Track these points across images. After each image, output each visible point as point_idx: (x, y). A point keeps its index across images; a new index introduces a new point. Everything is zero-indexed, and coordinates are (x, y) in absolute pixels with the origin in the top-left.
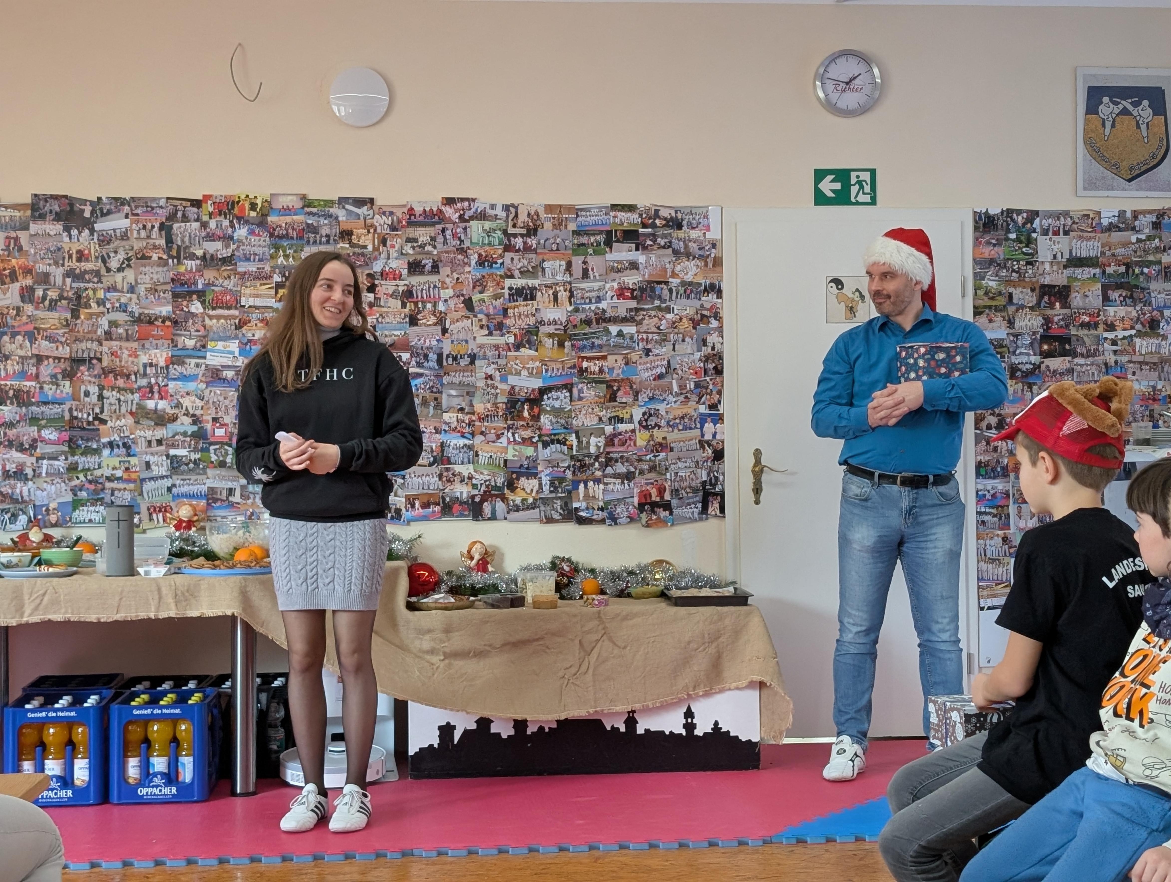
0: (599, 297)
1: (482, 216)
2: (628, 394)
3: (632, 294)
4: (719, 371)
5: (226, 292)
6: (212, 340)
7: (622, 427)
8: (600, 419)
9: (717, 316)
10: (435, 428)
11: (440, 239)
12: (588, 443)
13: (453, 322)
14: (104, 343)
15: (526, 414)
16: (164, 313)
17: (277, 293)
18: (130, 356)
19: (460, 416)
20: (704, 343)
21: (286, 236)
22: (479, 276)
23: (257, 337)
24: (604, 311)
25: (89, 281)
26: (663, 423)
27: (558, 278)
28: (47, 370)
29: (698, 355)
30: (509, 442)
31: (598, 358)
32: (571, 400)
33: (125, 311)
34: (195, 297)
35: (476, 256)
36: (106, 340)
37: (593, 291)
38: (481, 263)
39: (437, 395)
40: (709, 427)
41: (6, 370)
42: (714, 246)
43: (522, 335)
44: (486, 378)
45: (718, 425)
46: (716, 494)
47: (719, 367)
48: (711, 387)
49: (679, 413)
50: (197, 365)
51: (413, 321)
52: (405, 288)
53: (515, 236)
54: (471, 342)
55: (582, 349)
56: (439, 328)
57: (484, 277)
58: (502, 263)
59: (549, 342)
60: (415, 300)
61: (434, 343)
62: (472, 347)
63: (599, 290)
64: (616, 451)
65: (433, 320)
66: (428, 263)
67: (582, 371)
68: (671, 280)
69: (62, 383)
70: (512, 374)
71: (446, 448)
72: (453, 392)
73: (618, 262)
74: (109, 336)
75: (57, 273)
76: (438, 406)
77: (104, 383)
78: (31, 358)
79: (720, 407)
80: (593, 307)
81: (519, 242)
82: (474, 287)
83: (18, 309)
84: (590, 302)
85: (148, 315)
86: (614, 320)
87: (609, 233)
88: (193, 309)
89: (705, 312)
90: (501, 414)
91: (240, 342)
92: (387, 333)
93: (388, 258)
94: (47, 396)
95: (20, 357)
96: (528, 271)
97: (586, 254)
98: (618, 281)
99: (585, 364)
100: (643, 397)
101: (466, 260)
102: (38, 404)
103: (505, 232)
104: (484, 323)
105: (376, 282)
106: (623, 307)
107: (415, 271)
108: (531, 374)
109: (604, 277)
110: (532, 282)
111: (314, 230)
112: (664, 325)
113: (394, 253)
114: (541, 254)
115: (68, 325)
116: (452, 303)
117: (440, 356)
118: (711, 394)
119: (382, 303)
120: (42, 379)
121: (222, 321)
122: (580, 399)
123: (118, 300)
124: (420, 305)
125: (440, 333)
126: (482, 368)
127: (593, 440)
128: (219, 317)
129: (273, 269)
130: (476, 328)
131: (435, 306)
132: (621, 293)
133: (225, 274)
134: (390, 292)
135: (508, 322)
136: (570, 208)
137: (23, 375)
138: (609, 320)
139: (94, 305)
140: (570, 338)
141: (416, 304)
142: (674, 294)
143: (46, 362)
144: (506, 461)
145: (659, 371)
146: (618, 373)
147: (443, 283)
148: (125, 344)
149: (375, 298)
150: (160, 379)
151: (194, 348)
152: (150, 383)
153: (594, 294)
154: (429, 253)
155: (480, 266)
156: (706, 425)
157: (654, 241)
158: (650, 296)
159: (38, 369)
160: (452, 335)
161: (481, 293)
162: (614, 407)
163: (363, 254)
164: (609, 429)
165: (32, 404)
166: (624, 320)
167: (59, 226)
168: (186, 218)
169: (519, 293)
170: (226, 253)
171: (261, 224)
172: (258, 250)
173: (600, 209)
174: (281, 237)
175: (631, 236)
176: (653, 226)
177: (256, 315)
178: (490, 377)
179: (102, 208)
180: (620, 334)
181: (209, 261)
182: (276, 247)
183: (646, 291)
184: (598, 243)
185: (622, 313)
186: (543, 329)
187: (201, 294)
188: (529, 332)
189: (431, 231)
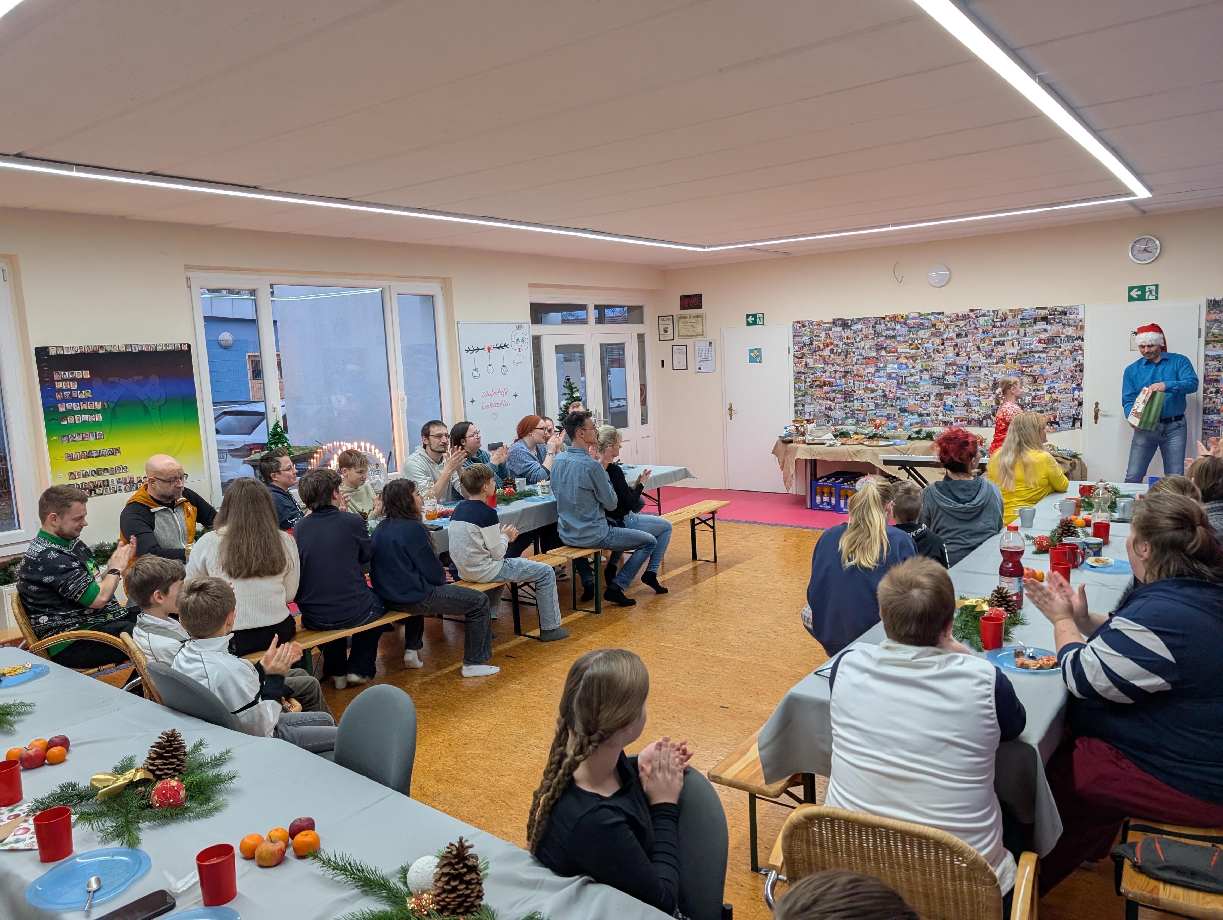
0: (1030, 343)
1: (984, 315)
2: (1041, 380)
3: (1044, 341)
4: (1081, 371)
5: (893, 347)
6: (888, 364)
7: (1039, 393)
9: (1081, 349)
10: (965, 394)
11: (968, 325)
13: (972, 355)
14: (855, 366)
16: (873, 356)
17: (910, 347)
18: (863, 370)
19: (975, 389)
20: (1075, 360)
21: (913, 327)
22: (982, 338)
23: (903, 363)
24: (1032, 349)
25: (850, 346)
26: (1056, 391)
27: (1014, 337)
28: (838, 375)
31: (1030, 367)
33: (861, 355)
34: (883, 350)
35: (982, 330)
39: (966, 382)
41: (826, 376)
42: (1081, 321)
43: (999, 359)
45: (1081, 392)
46: (1079, 419)
47: (1082, 369)
48: (1078, 377)
49: (1064, 387)
50: (884, 373)
51: (958, 355)
52: (955, 343)
53: (997, 322)
54: (979, 362)
55: (1023, 363)
56: (967, 357)
57: (984, 338)
58: (992, 332)
59: (1010, 361)
60: (958, 347)
61: (965, 363)
62: (980, 364)
63: (1031, 340)
64: (1036, 402)
65: (965, 354)
66: (963, 334)
67: (1023, 372)
68: (1061, 335)
69: (842, 379)
71: (969, 401)
72: (972, 380)
73: (1039, 329)
75: (841, 344)
76: (967, 385)
77: (855, 379)
78: (833, 372)
79: (1082, 385)
80: (1028, 347)
81: (998, 324)
82: (981, 342)
83: (829, 356)
84: (1027, 345)
85: (869, 356)
86: (1037, 352)
87: (1035, 318)
88: (882, 354)
89: (1076, 348)
91: (898, 365)
92: (948, 360)
93: (949, 333)
94: (838, 383)
95: (830, 371)
96: (1002, 334)
97: (1025, 327)
98: (1038, 337)
99: (1024, 369)
100: (1048, 381)
101: (978, 332)
102: (835, 386)
103: (993, 321)
104: (984, 355)
105: (945, 342)
106: (1040, 347)
107: (959, 337)
109: (1033, 335)
110: (1003, 339)
111: (923, 324)
112: (1058, 353)
114: (1007, 328)
115: (844, 361)
116: (972, 348)
117: (967, 367)
118: (1078, 380)
119: (947, 349)
120: (836, 378)
121: (892, 357)
123: (859, 352)
124: (960, 349)
125: (968, 359)
126: (984, 371)
127: (1027, 398)
129: (909, 338)
130: (981, 357)
131: (966, 349)
132: (1040, 341)
133: (893, 341)
134: (949, 345)
136: (1019, 310)
137: (831, 377)
138: (1034, 352)
139: (852, 354)
140: (1018, 359)
142: (1063, 341)
145: (1055, 371)
146: (1038, 372)
147: (969, 341)
148: (861, 366)
149: (944, 347)
150: (872, 377)
151: (883, 367)
152: (869, 379)
153: (1028, 342)
154: (964, 330)
155: (983, 333)
156: (1075, 392)
157: (1054, 321)
158: (1052, 342)
159: (835, 375)
160: (972, 360)
161: (983, 343)
162: (1036, 385)
163: (940, 332)
164: (1033, 394)
166: (1041, 352)
167: (841, 329)
168: (880, 323)
169: (998, 343)
170: (893, 334)
171: (905, 324)
172: (904, 333)
173: (1032, 309)
174: (911, 328)
175: (1044, 319)
176: (1054, 314)
177: (903, 355)
178: (986, 375)
179: (855, 322)
180: (1039, 357)
181: (888, 337)
182: (910, 331)
183: (1050, 340)
184: (1031, 323)
185: (1040, 349)
186: (1007, 356)
187: (885, 349)
188: (1002, 358)
189: (965, 322)
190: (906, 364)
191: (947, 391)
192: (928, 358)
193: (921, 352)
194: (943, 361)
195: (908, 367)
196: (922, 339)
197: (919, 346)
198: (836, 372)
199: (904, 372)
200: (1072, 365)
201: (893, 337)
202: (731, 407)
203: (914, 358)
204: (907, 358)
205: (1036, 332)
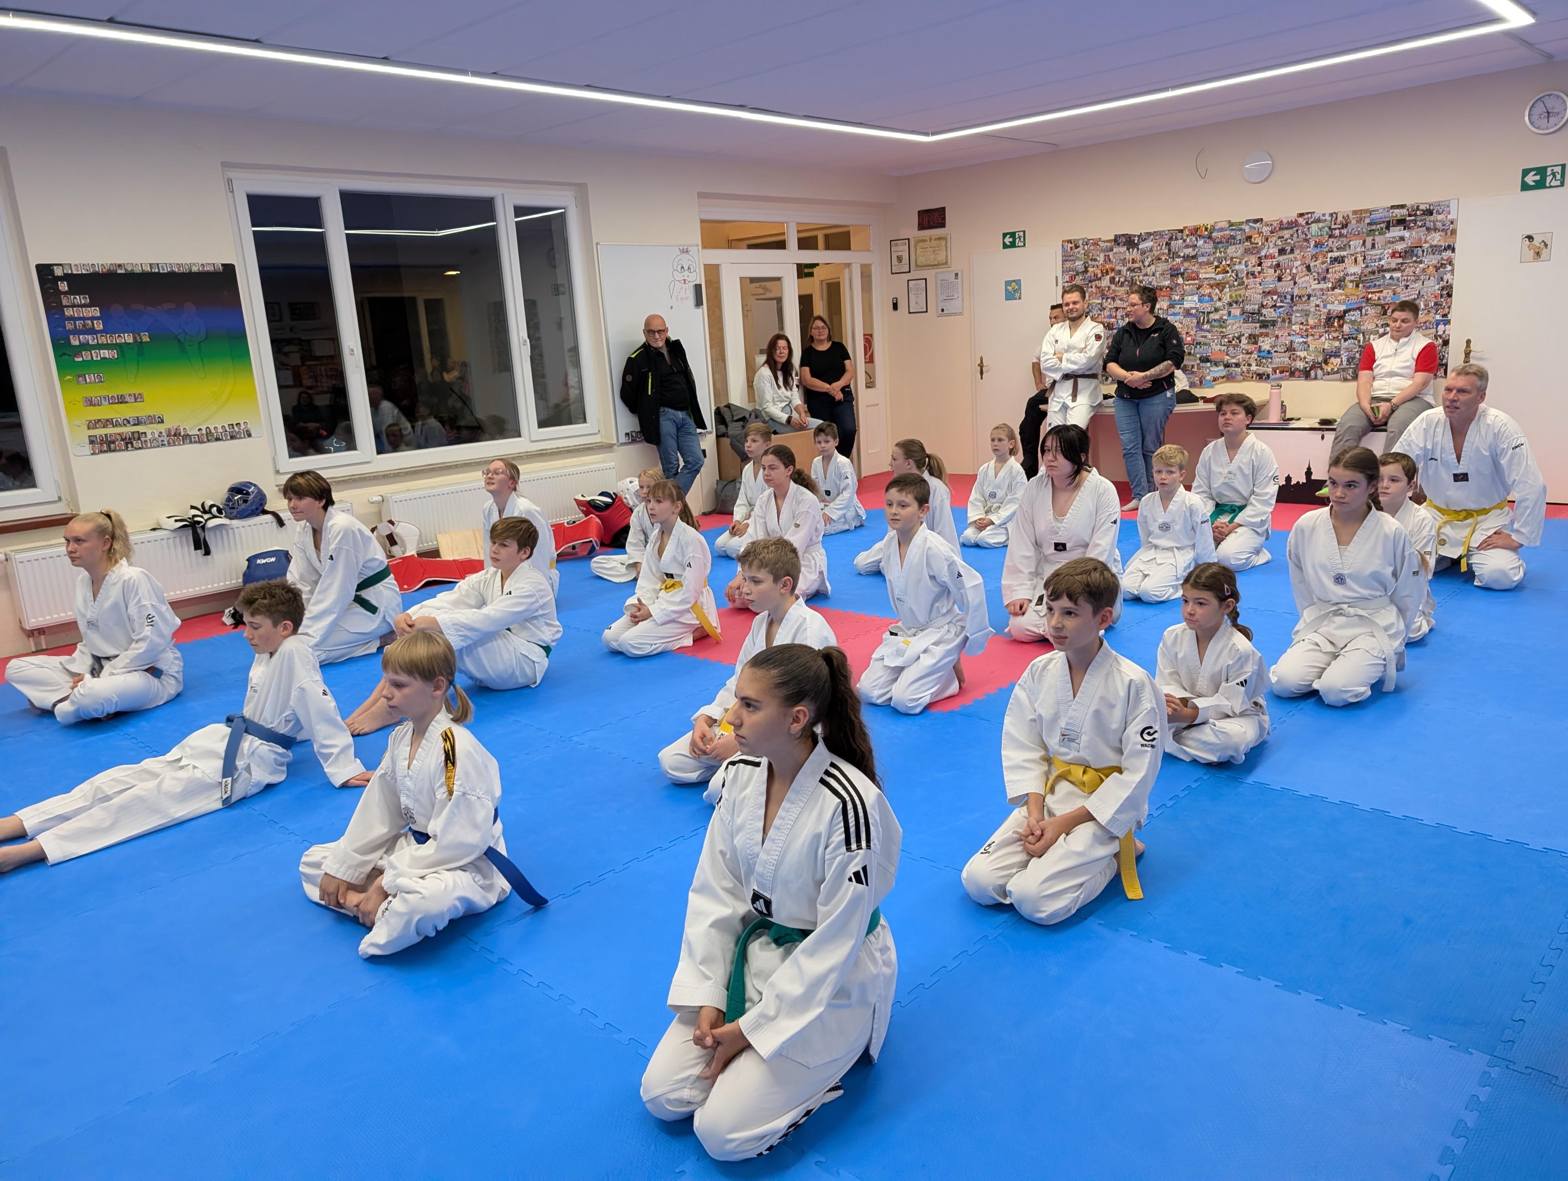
0: (1380, 258)
1: (1318, 221)
3: (1399, 255)
4: (1450, 295)
5: (1193, 272)
6: (1186, 296)
8: (1377, 326)
9: (1451, 263)
10: (1288, 333)
11: (1295, 235)
13: (1300, 278)
15: (1336, 324)
17: (1215, 271)
19: (1301, 326)
20: (1442, 279)
21: (1221, 242)
22: (1314, 253)
23: (1206, 293)
24: (1383, 266)
25: (1136, 272)
27: (1357, 250)
30: (1327, 339)
31: (1378, 292)
32: (1363, 316)
34: (1180, 276)
35: (1314, 242)
37: (1377, 255)
38: (1316, 246)
39: (1290, 317)
40: (1441, 328)
42: (1452, 223)
43: (1336, 283)
44: (1315, 306)
45: (1447, 326)
47: (1450, 292)
48: (1444, 304)
50: (1180, 309)
51: (1280, 279)
52: (1277, 263)
53: (1335, 229)
54: (1309, 288)
55: (1369, 288)
56: (1292, 282)
57: (1317, 253)
58: (1327, 245)
59: (1350, 285)
60: (1281, 268)
61: (1290, 290)
62: (1309, 291)
63: (1381, 254)
65: (1290, 278)
66: (1288, 248)
67: (1368, 300)
68: (1424, 245)
70: (1329, 303)
72: (1298, 315)
73: (1393, 238)
75: (1123, 269)
76: (1290, 322)
79: (1449, 316)
80: (1376, 264)
81: (1337, 233)
82: (1312, 259)
84: (1376, 261)
86: (1388, 270)
87: (1388, 222)
88: (1180, 282)
89: (1444, 262)
90: (1322, 324)
91: (1199, 296)
92: (1267, 286)
93: (1269, 248)
96: (1341, 247)
97: (1374, 235)
98: (1392, 248)
99: (1370, 296)
101: (1308, 245)
103: (1330, 228)
104: (1316, 277)
105: (1263, 261)
106: (1394, 263)
107: (1282, 253)
108: (1340, 303)
109: (1384, 247)
110: (1343, 253)
111: (1233, 237)
112: (1418, 271)
113: (1271, 245)
114: (1349, 237)
116: (1299, 268)
117: (1292, 296)
118: (1444, 308)
119: (1265, 272)
121: (1191, 286)
122: (1368, 315)
124: (1283, 271)
125: (1293, 285)
126: (1314, 301)
128: (1189, 285)
130: (1311, 281)
131: (1291, 271)
132: (1393, 255)
133: (1193, 263)
134: (1269, 265)
136: (1366, 211)
138: (1385, 271)
140: (1363, 282)
141: (1281, 270)
142: (1425, 253)
144: (1324, 349)
147: (1296, 258)
149: (1262, 269)
151: (1179, 300)
153: (1378, 257)
154: (1290, 243)
156: (1440, 326)
157: (1415, 224)
158: (1411, 255)
160: (1299, 285)
163: (1257, 247)
166: (1394, 270)
167: (1125, 248)
168: (1176, 239)
169: (1335, 260)
170: (1194, 253)
171: (1210, 237)
172: (1208, 251)
173: (1384, 209)
174: (1218, 243)
175: (1401, 222)
176: (1415, 215)
177: (1206, 282)
178: (1318, 306)
179: (1142, 238)
180: (1391, 278)
181: (1187, 258)
182: (1216, 248)
183: (1409, 253)
184: (1382, 229)
185: (1393, 266)
186: (1348, 278)
187: (1182, 274)
188: (1340, 281)
189: (1291, 232)
190: (1210, 295)
191: (1263, 330)
192: (1239, 285)
193: (1231, 277)
194: (1260, 289)
195: (1212, 300)
196: (1232, 259)
197: (1228, 269)
198: (1117, 309)
199: (1207, 307)
200: (1437, 287)
201: (1194, 257)
202: (982, 362)
203: (1220, 286)
204: (1211, 286)
205: (1389, 242)
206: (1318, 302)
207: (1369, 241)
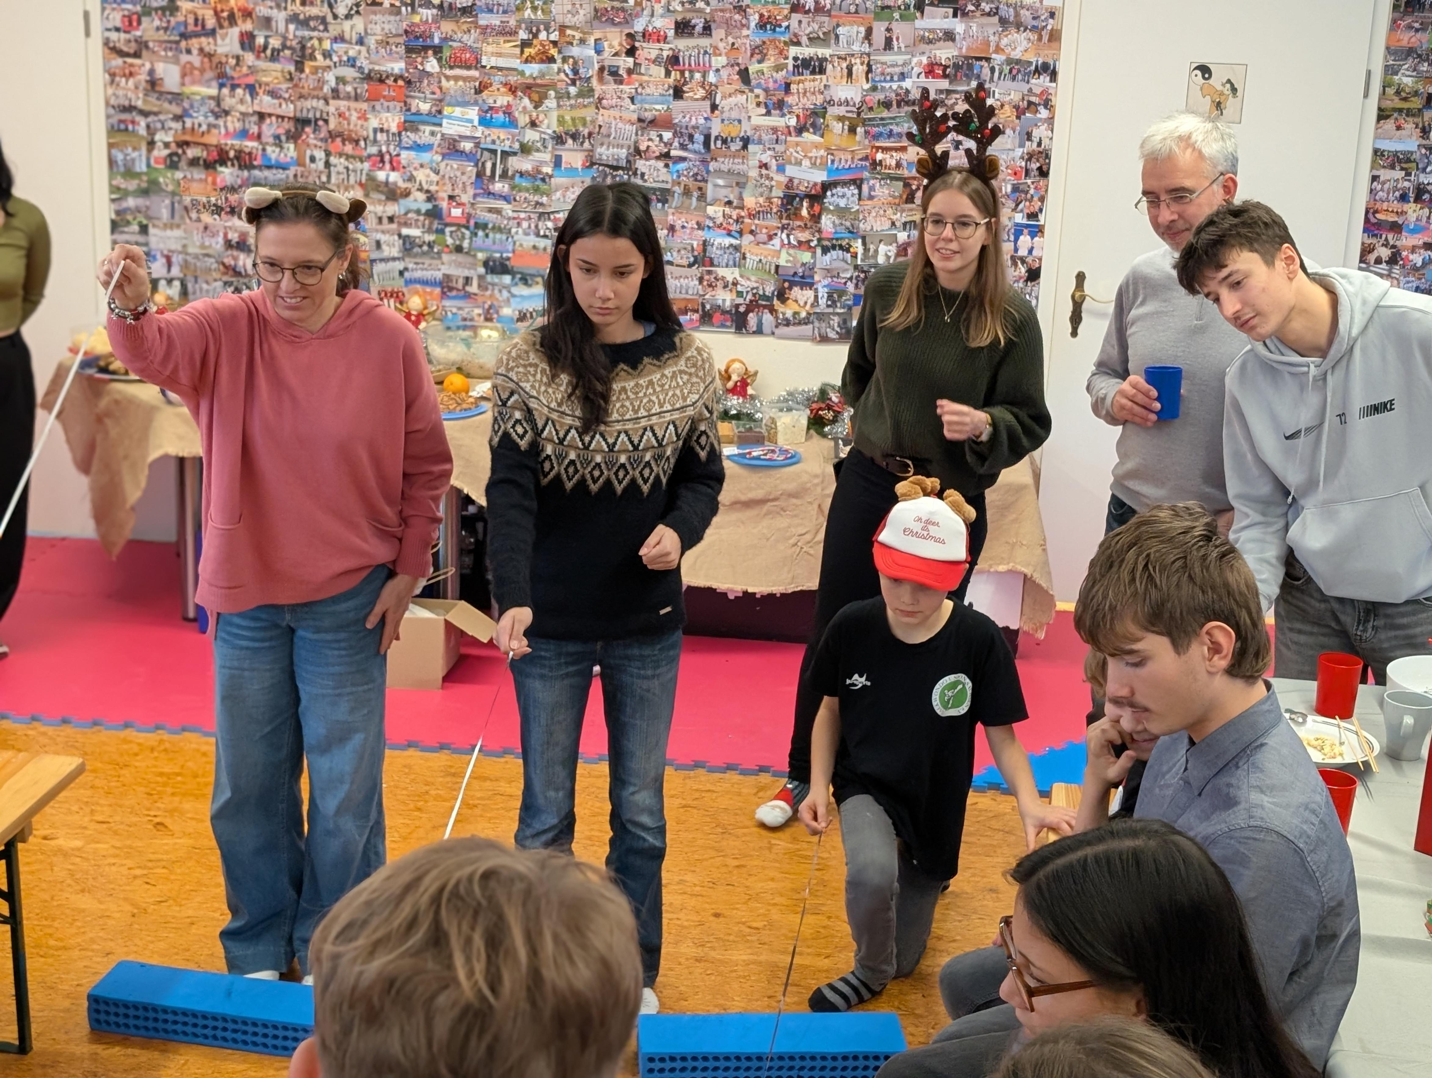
0: (902, 74)
3: (944, 71)
4: (1043, 173)
5: (465, 48)
6: (449, 105)
8: (893, 224)
9: (1047, 104)
10: (698, 223)
12: (876, 251)
13: (724, 97)
14: (331, 102)
15: (804, 212)
16: (396, 71)
17: (522, 52)
18: (359, 118)
19: (727, 210)
22: (758, 42)
23: (498, 104)
25: (314, 29)
27: (854, 47)
28: (270, 128)
29: (1019, 152)
30: (783, 245)
31: (896, 149)
32: (860, 199)
33: (353, 66)
34: (430, 52)
35: (757, 16)
36: (334, 98)
37: (897, 65)
38: (762, 25)
39: (702, 184)
40: (1025, 240)
41: (226, 127)
42: (1052, 15)
43: (806, 117)
44: (760, 167)
45: (1036, 239)
47: (1045, 168)
48: (1032, 191)
50: (433, 134)
51: (678, 93)
52: (671, 53)
54: (744, 122)
55: (877, 137)
56: (707, 103)
57: (764, 43)
58: (788, 27)
59: (837, 127)
60: (681, 67)
61: (702, 121)
63: (904, 64)
65: (701, 93)
67: (875, 164)
68: (994, 56)
69: (286, 145)
70: (790, 163)
71: (709, 248)
72: (721, 182)
73: (930, 31)
74: (336, 93)
75: (280, 17)
76: (702, 197)
77: (331, 148)
78: (252, 115)
81: (809, 1)
82: (752, 55)
83: (238, 58)
84: (892, 80)
85: (379, 72)
88: (428, 68)
89: (1033, 99)
90: (775, 210)
91: (480, 110)
92: (647, 106)
93: (652, 15)
94: (270, 159)
95: (242, 114)
96: (819, 38)
97: (891, 19)
98: (927, 54)
99: (879, 156)
101: (744, 21)
102: (260, 168)
104: (762, 99)
105: (637, 44)
106: (932, 87)
107: (683, 32)
108: (814, 165)
109: (911, 49)
110: (823, 52)
113: (659, 9)
114: (835, 17)
115: (291, 79)
116: (724, 73)
117: (707, 138)
118: (1031, 201)
119: (643, 71)
120: (264, 139)
121: (461, 83)
122: (871, 198)
123: (346, 53)
124: (687, 74)
125: (709, 110)
126: (757, 153)
127: (883, 248)
128: (456, 78)
129: (519, 22)
130: (752, 106)
131: (704, 77)
132: (930, 71)
133: (465, 27)
134: (653, 56)
135: (790, 100)
137: (244, 134)
138: (913, 103)
139: (319, 57)
140: (864, 122)
141: (682, 73)
142: (996, 74)
143: (268, 121)
144: (777, 267)
147: (716, 48)
148: (353, 104)
149: (635, 64)
150: (392, 147)
151: (429, 114)
152: (380, 151)
153: (897, 70)
155: (761, 27)
156: (1022, 238)
158: (966, 75)
159: (260, 128)
160: (722, 112)
161: (760, 62)
162: (911, 210)
163: (623, 9)
164: (902, 237)
165: (254, 167)
169: (805, 65)
177: (498, 78)
178: (765, 165)
181: (447, 10)
183: (962, 69)
184: (907, 7)
186: (832, 111)
190: (507, 110)
192: (581, 95)
193: (559, 71)
194: (631, 111)
195: (514, 123)
196: (562, 28)
197: (553, 51)
198: (262, 116)
199: (502, 138)
201: (466, 11)
203: (535, 91)
204: (512, 89)
206: (766, 158)
207: (879, 29)
